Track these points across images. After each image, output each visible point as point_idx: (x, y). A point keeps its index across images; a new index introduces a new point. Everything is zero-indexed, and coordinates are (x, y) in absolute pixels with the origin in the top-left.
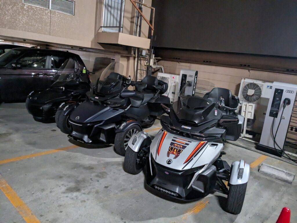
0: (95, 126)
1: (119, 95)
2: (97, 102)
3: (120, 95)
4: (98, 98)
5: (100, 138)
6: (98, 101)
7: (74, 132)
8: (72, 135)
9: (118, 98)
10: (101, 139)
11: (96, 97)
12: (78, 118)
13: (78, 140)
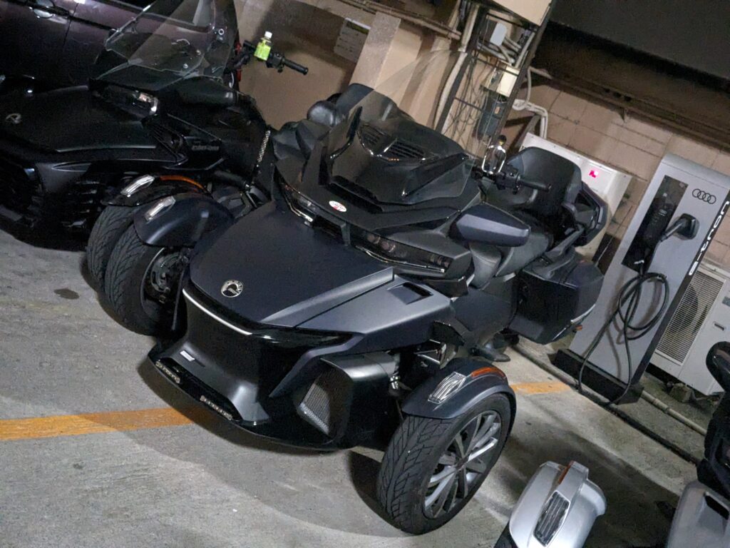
0: (313, 353)
1: (446, 225)
2: (337, 230)
3: (453, 226)
4: (343, 209)
5: (303, 405)
6: (343, 226)
7: (187, 346)
8: (175, 358)
9: (441, 234)
10: (305, 409)
11: (333, 204)
12: (234, 287)
13: (203, 399)
